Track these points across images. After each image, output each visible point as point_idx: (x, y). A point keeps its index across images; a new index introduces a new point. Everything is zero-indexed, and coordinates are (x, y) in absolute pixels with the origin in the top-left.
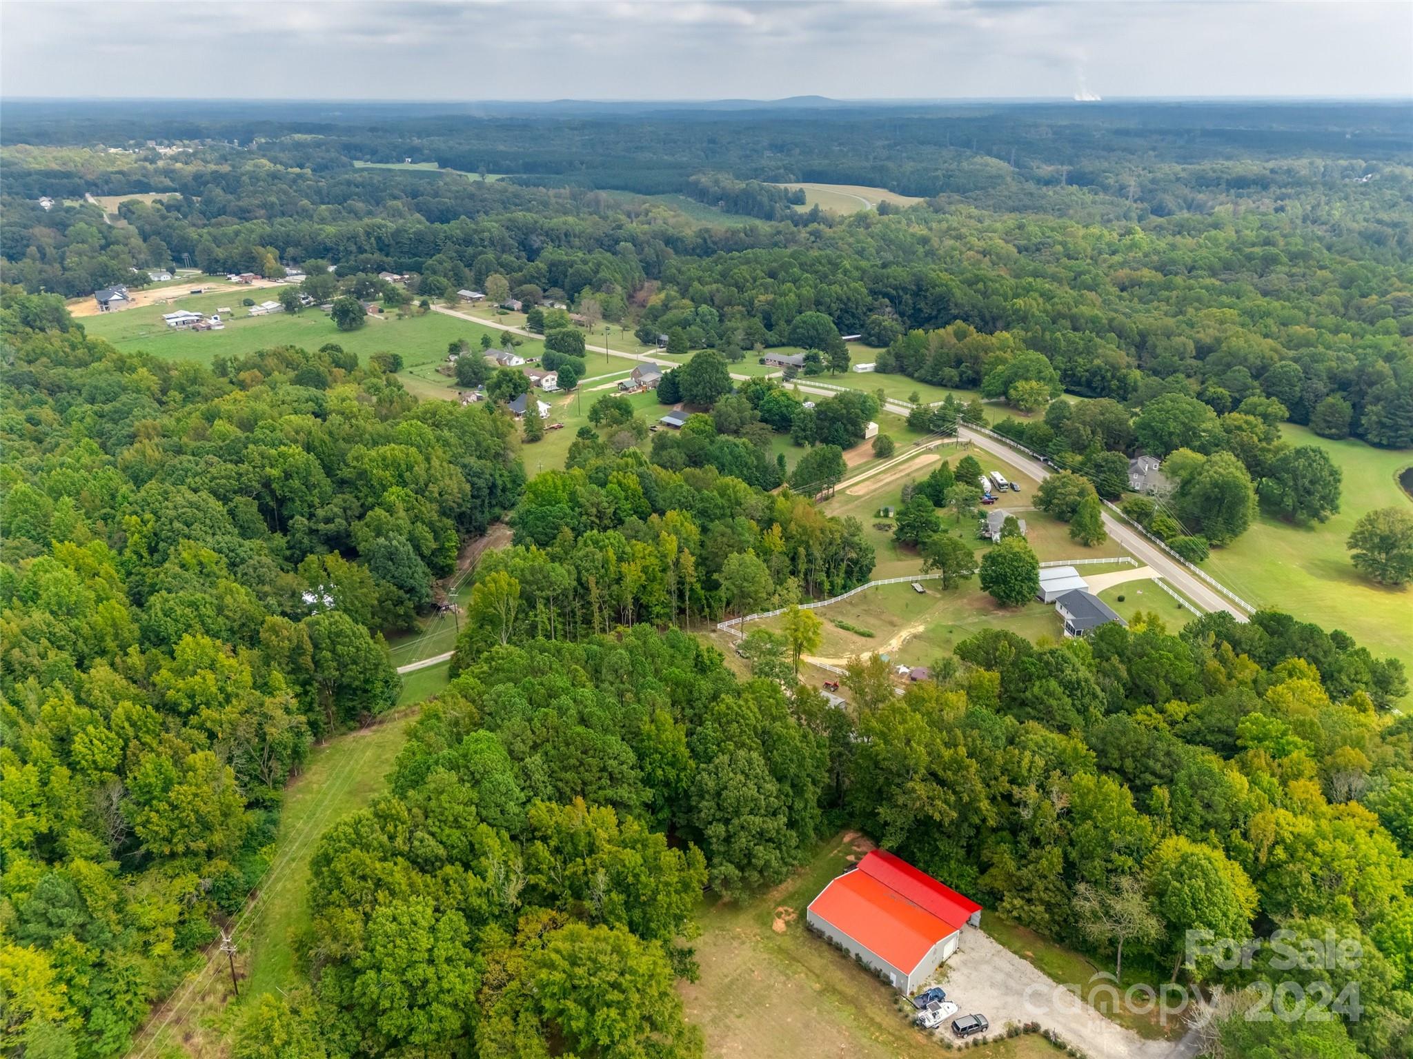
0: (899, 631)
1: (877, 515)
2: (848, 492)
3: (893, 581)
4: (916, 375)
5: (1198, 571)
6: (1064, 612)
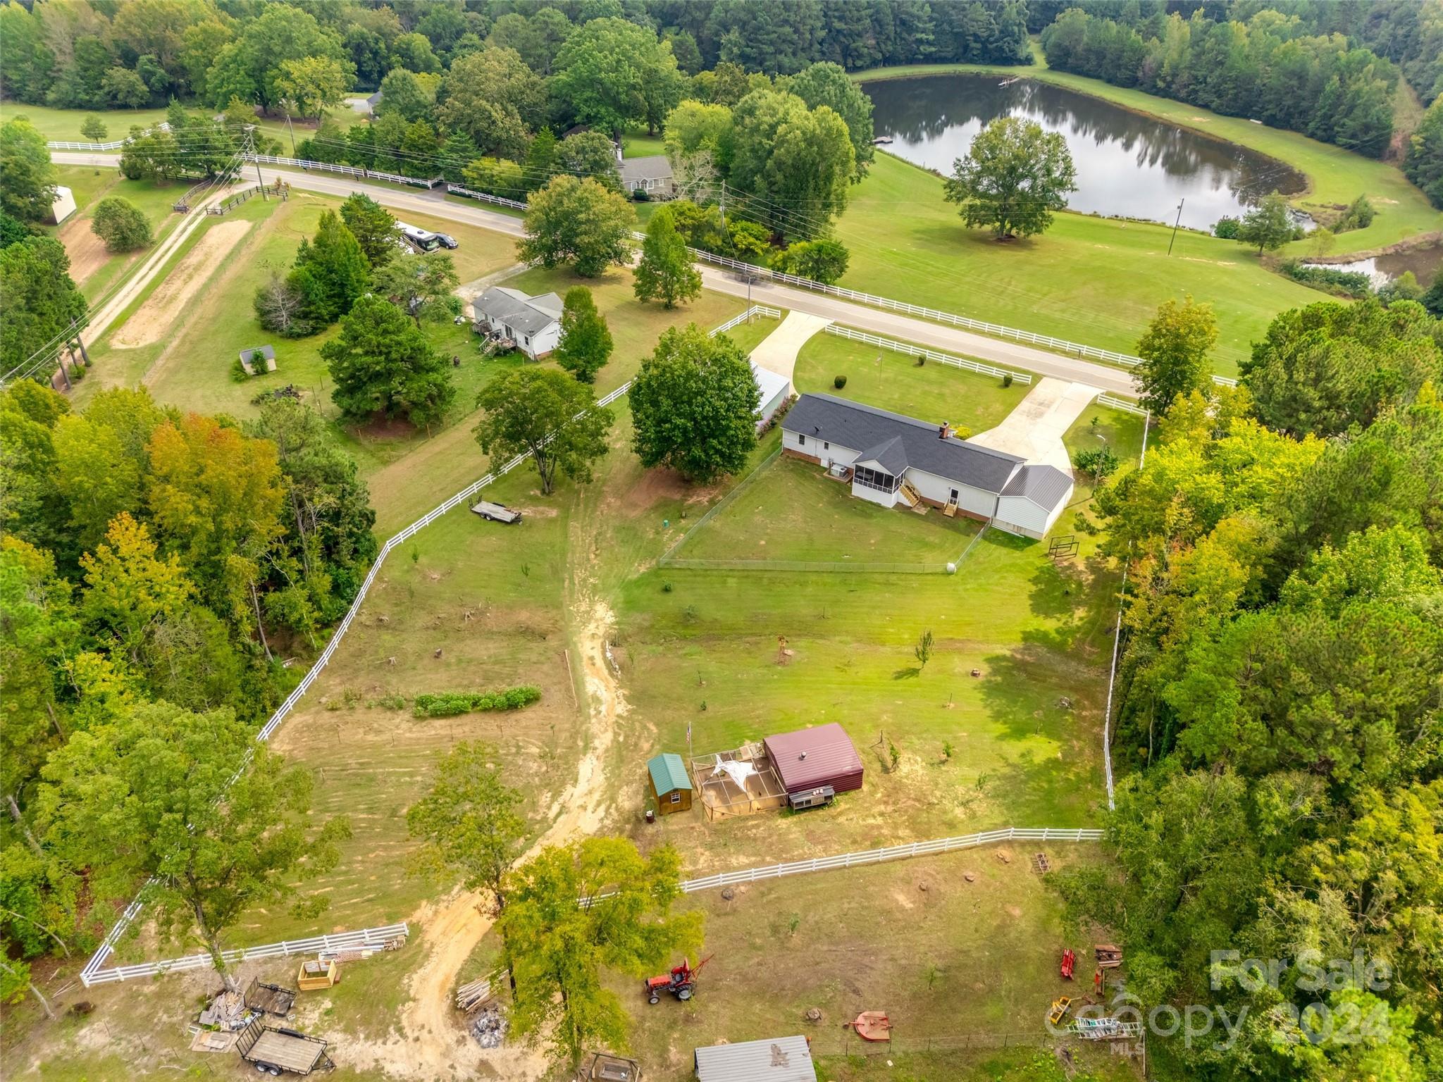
0: (576, 656)
1: (239, 375)
2: (116, 344)
3: (427, 520)
4: (51, 96)
5: (853, 295)
6: (812, 447)
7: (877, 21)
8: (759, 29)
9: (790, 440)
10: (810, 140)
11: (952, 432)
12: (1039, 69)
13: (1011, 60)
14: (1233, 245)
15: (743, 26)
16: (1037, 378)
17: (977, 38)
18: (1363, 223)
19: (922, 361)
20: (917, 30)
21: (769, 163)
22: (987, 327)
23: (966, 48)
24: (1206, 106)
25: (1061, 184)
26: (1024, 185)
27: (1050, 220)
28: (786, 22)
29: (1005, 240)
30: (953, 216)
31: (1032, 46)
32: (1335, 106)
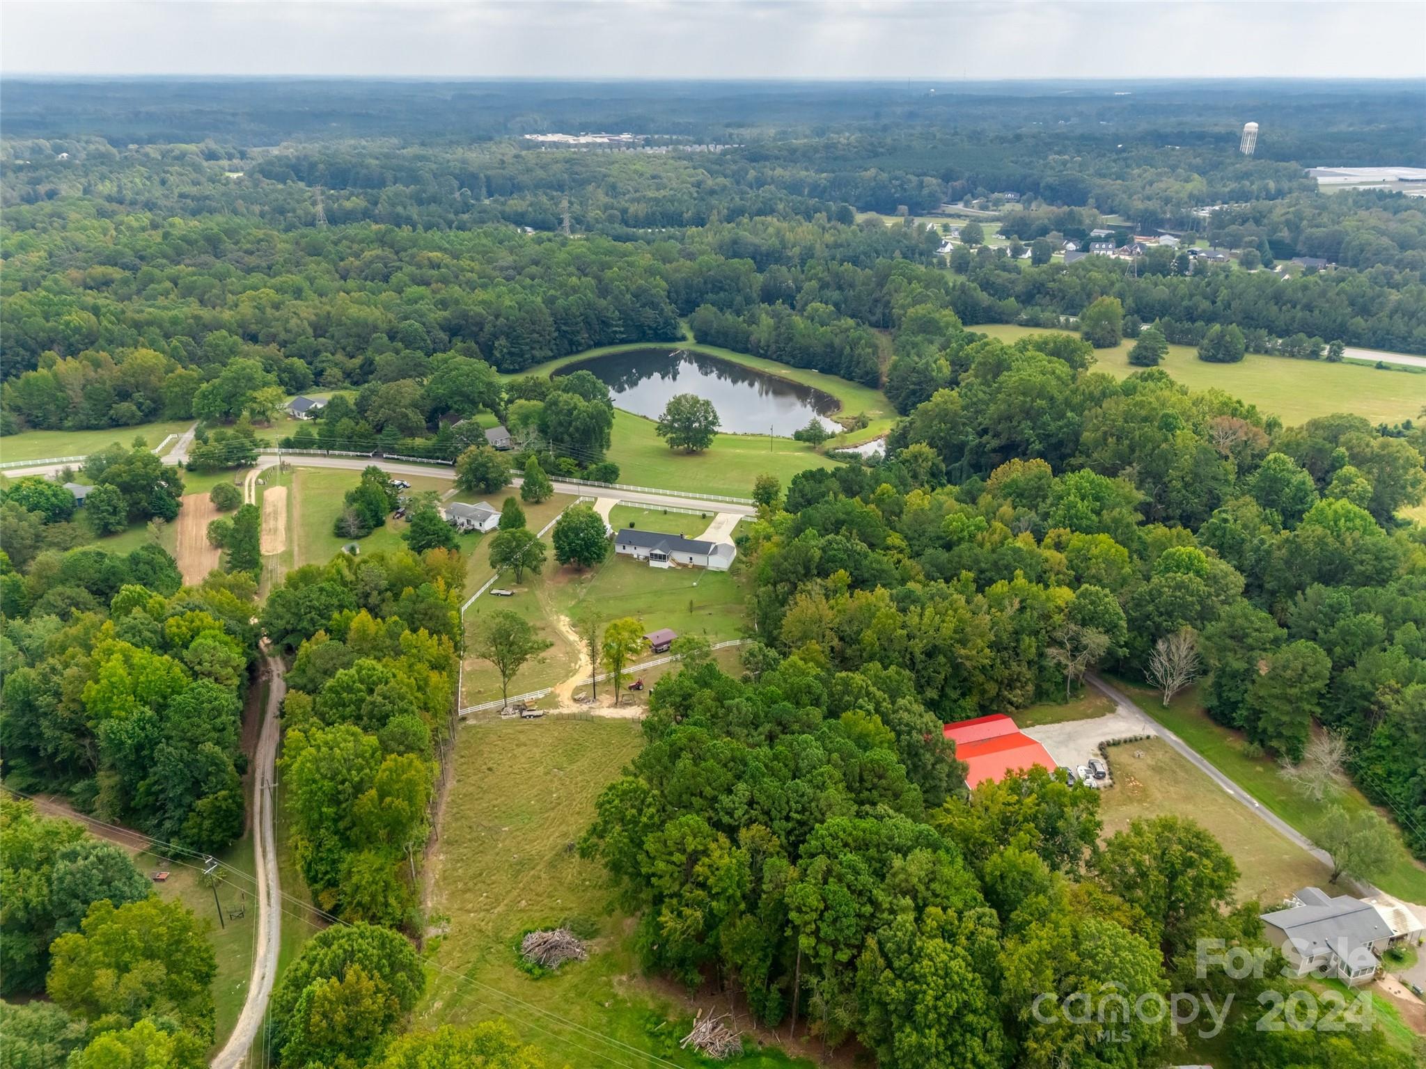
2: (265, 553)
3: (474, 599)
5: (625, 487)
6: (629, 550)
7: (587, 322)
8: (518, 337)
9: (619, 549)
10: (592, 417)
11: (686, 537)
12: (689, 344)
13: (674, 339)
14: (801, 444)
15: (507, 336)
16: (716, 514)
17: (650, 328)
18: (864, 426)
19: (665, 512)
20: (613, 325)
21: (571, 429)
22: (691, 495)
23: (644, 333)
24: (787, 363)
25: (713, 424)
26: (696, 425)
27: (711, 441)
28: (534, 331)
29: (690, 453)
30: (662, 443)
31: (684, 328)
32: (850, 361)
